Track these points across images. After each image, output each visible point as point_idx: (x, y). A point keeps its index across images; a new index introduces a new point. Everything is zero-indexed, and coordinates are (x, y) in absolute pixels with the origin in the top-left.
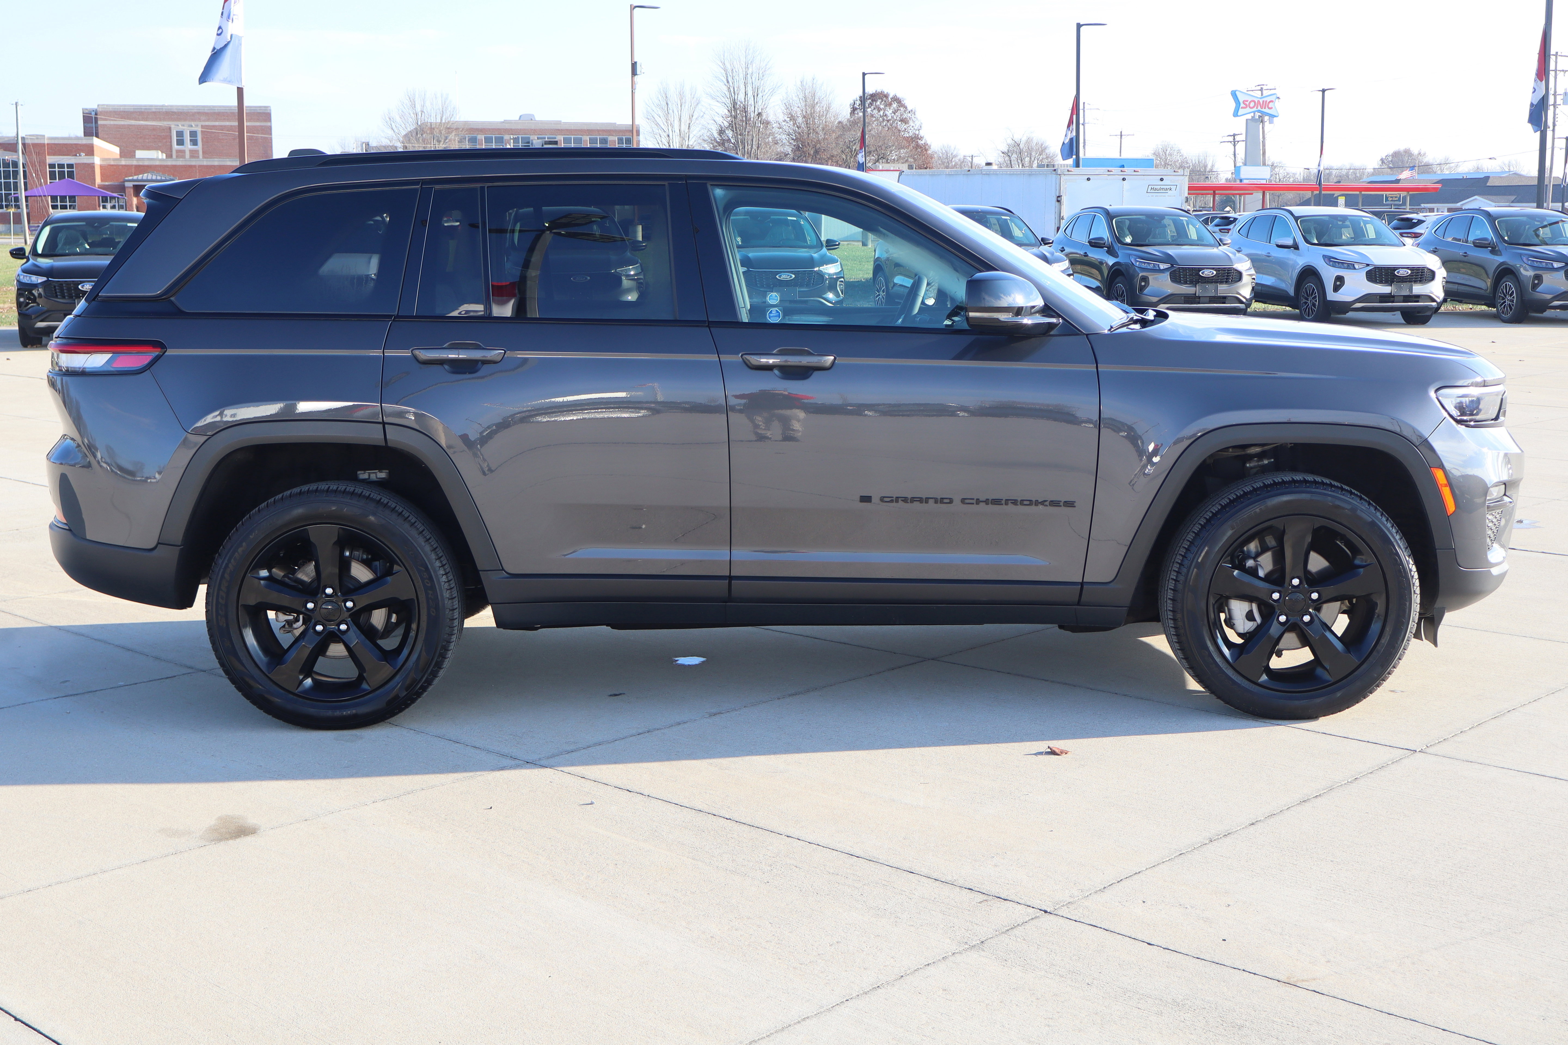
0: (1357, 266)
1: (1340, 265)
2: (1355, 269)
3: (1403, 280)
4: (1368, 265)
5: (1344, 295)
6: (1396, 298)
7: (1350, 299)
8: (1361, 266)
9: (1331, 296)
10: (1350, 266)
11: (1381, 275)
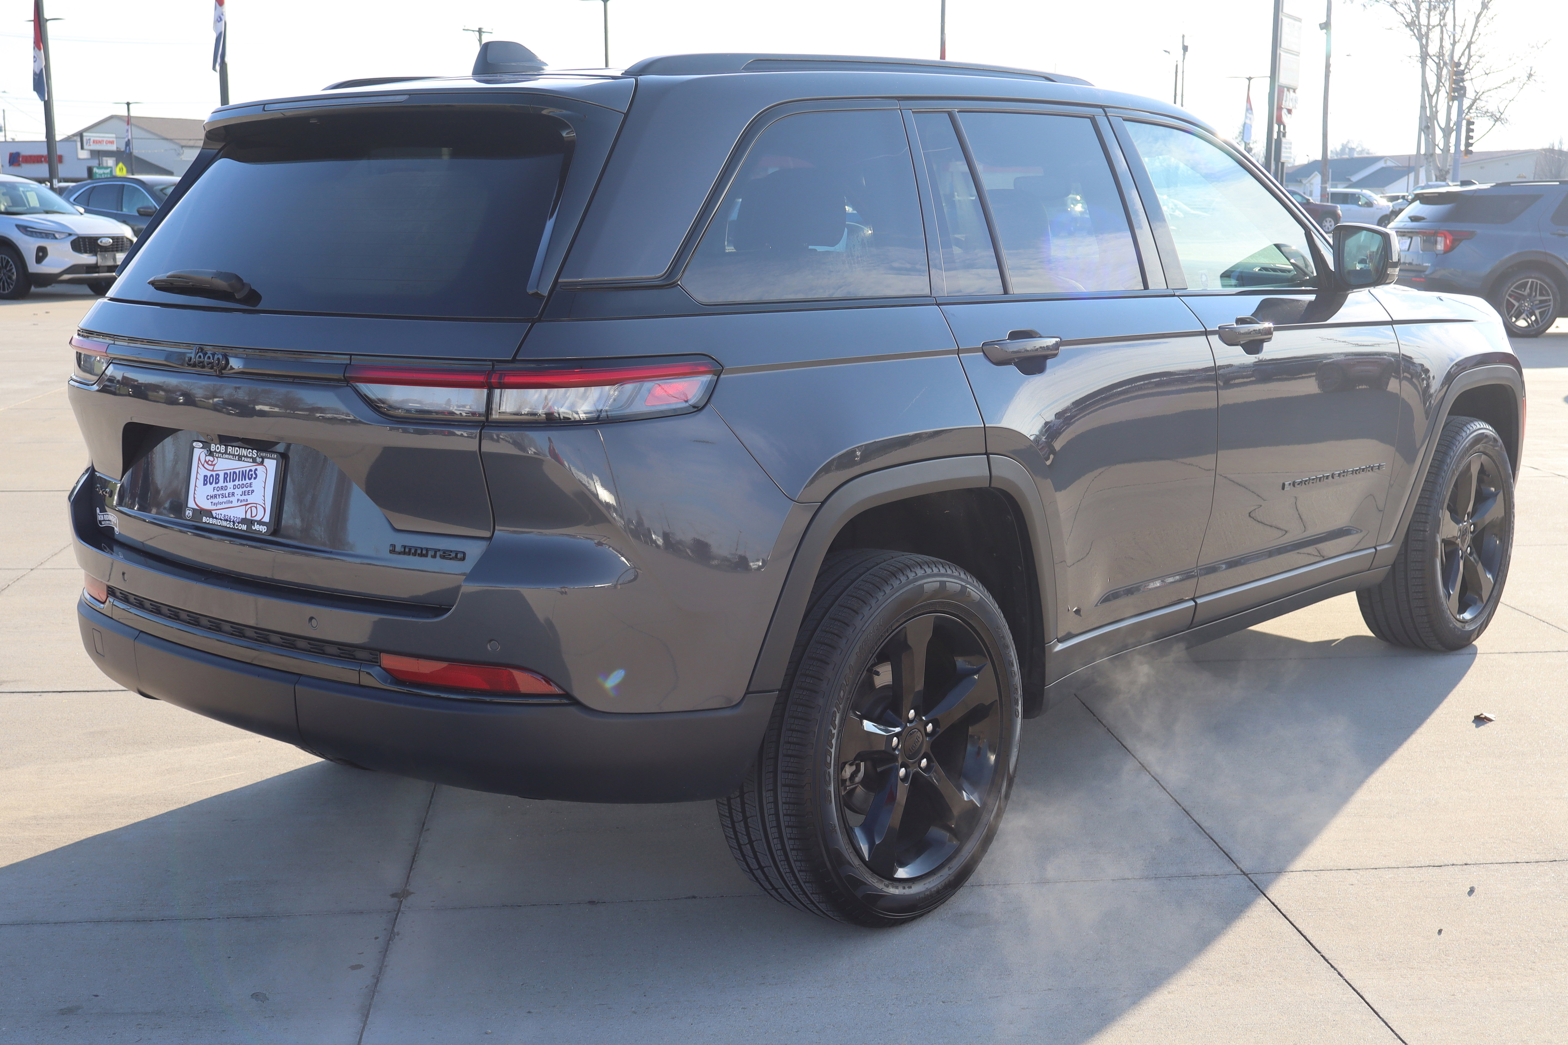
0: (57, 235)
1: (38, 234)
2: (56, 238)
3: (105, 249)
4: (70, 235)
5: (49, 267)
6: (101, 269)
7: (57, 270)
8: (63, 236)
9: (34, 267)
10: (49, 235)
11: (85, 245)
